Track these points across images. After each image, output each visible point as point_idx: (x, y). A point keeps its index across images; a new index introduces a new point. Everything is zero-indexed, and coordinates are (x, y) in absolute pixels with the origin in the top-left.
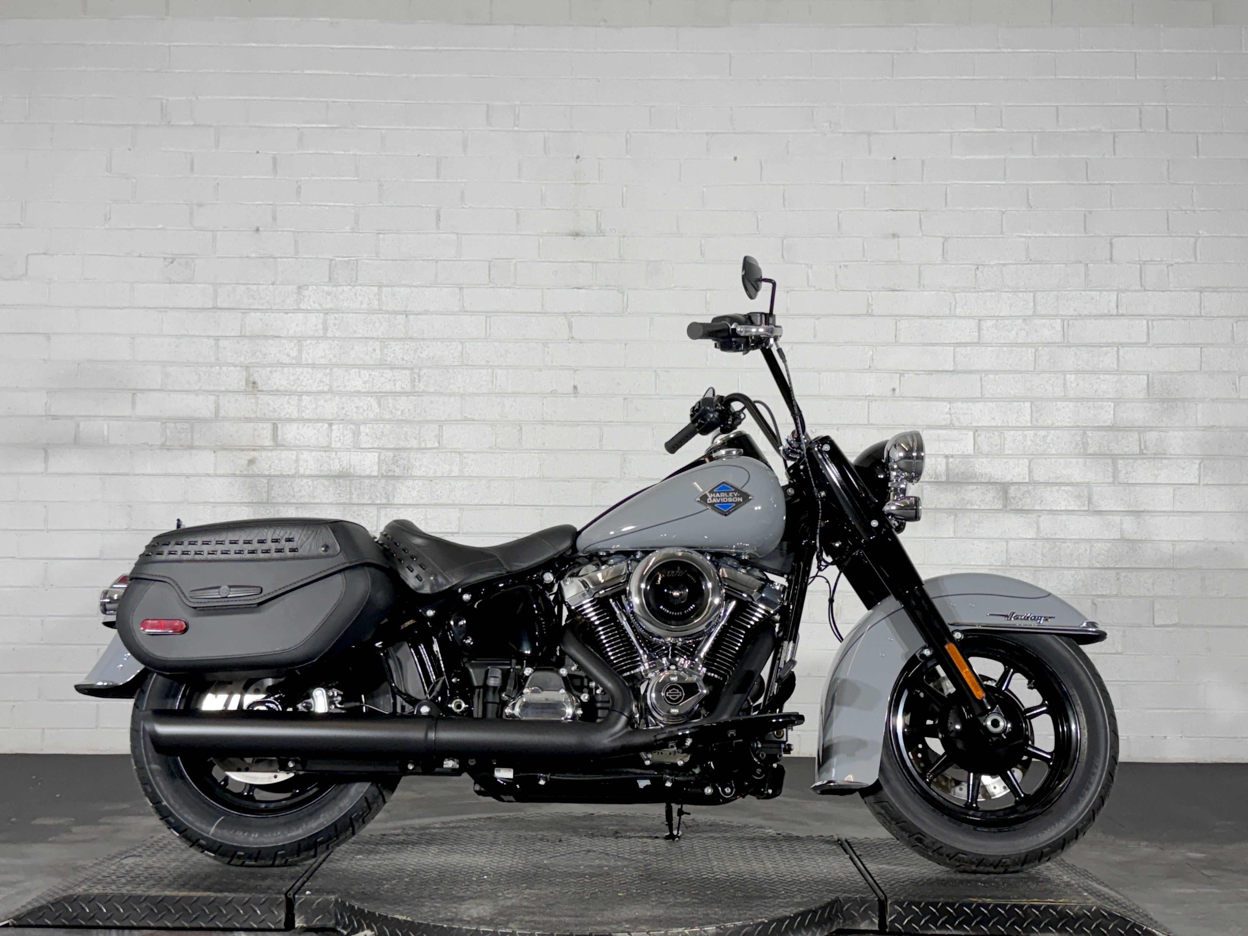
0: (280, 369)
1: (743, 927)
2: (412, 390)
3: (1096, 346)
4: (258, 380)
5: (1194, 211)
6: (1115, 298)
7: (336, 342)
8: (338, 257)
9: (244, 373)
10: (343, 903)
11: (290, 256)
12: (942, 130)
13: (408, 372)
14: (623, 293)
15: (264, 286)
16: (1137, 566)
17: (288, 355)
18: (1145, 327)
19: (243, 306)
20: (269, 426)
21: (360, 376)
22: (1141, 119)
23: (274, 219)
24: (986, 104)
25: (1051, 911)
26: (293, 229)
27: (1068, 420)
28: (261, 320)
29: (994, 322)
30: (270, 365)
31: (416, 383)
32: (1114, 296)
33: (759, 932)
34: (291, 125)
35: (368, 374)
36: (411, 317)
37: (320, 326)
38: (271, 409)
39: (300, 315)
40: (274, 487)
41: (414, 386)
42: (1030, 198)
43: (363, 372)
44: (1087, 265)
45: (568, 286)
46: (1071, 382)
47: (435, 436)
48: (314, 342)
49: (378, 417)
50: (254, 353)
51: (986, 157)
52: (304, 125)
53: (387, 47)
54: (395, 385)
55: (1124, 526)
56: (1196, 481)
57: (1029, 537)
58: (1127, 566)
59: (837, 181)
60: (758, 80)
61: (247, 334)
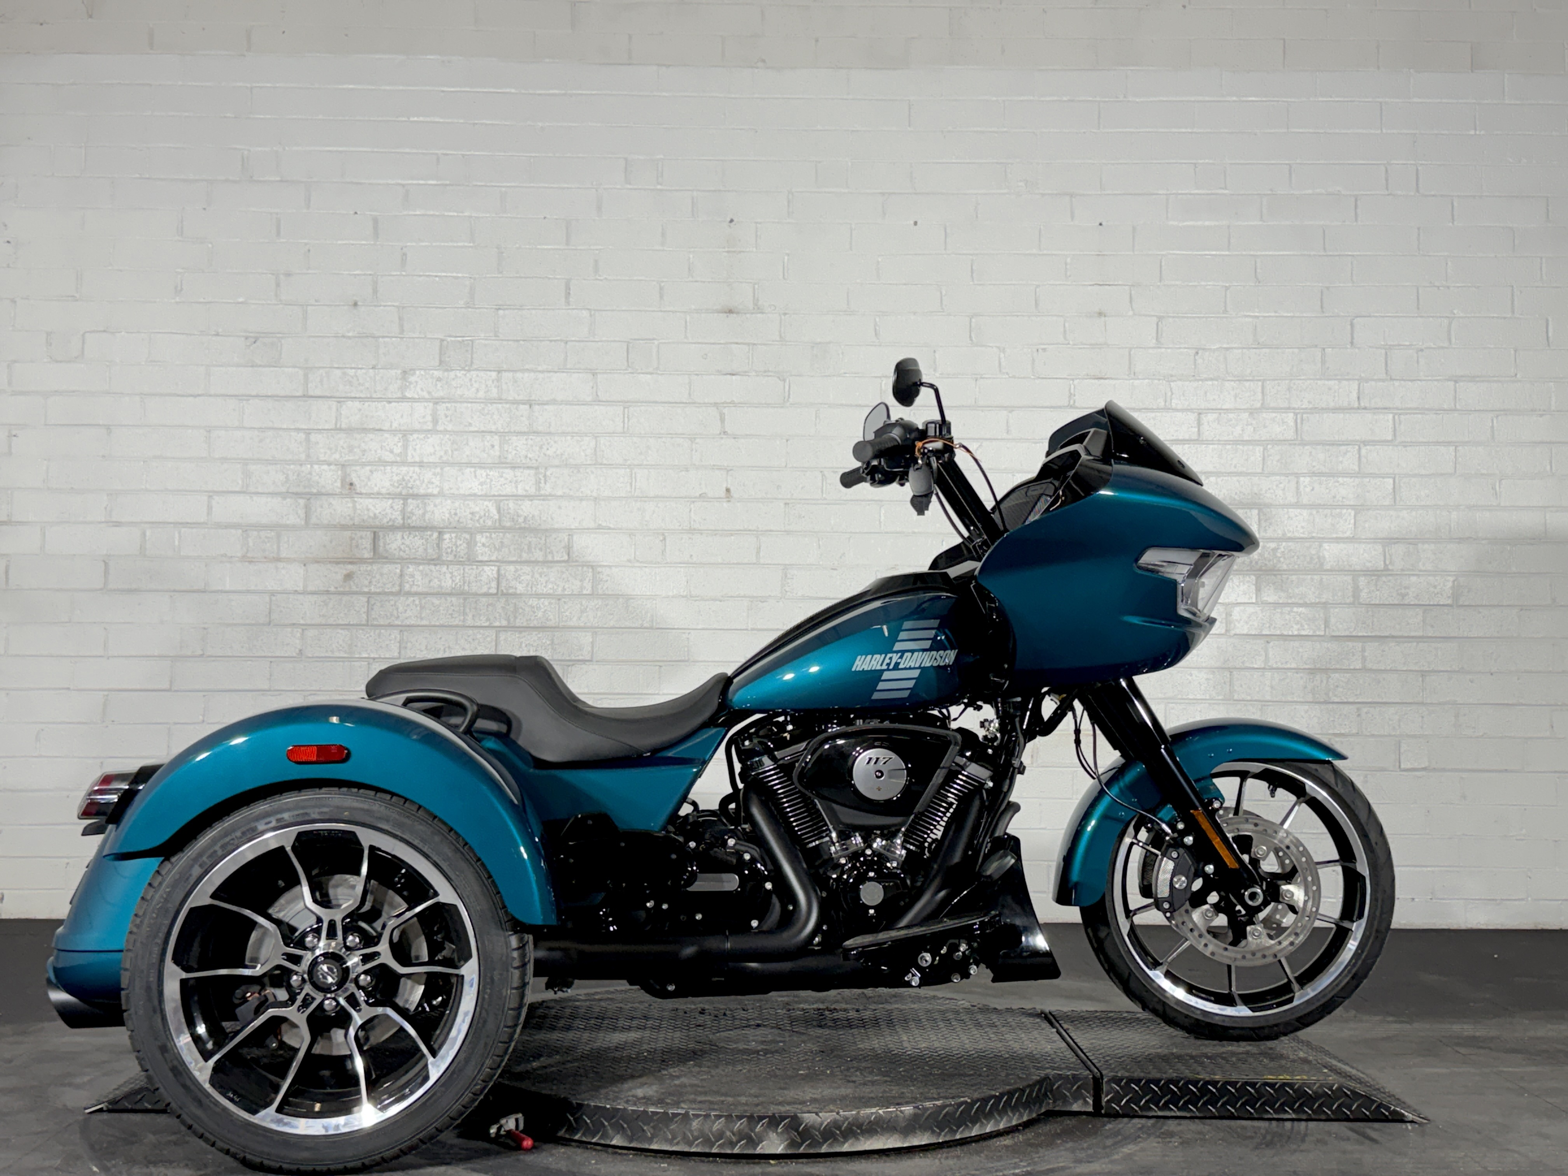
0: (382, 468)
1: (944, 1107)
2: (537, 493)
3: (1333, 444)
4: (355, 480)
5: (1448, 287)
6: (1356, 387)
7: (448, 436)
8: (450, 336)
9: (340, 472)
11: (393, 335)
12: (1156, 192)
13: (532, 472)
14: (784, 380)
15: (363, 370)
16: (1380, 700)
17: (391, 451)
18: (1390, 424)
19: (337, 394)
20: (369, 535)
21: (476, 476)
22: (1387, 180)
23: (375, 291)
24: (1207, 161)
25: (1287, 1089)
26: (397, 304)
27: (1302, 531)
28: (360, 410)
29: (1215, 416)
30: (369, 463)
31: (542, 485)
32: (1354, 385)
33: (961, 1112)
34: (395, 181)
35: (484, 474)
36: (536, 408)
37: (429, 418)
38: (371, 515)
39: (405, 405)
40: (375, 607)
41: (539, 489)
42: (1258, 271)
43: (479, 472)
44: (1324, 349)
45: (720, 373)
46: (1305, 486)
47: (564, 548)
48: (422, 436)
49: (497, 524)
50: (351, 449)
51: (1207, 223)
52: (410, 182)
53: (508, 90)
54: (517, 487)
55: (1366, 654)
56: (1449, 602)
57: (1256, 666)
58: (1370, 700)
59: (1034, 251)
60: (943, 132)
61: (344, 426)
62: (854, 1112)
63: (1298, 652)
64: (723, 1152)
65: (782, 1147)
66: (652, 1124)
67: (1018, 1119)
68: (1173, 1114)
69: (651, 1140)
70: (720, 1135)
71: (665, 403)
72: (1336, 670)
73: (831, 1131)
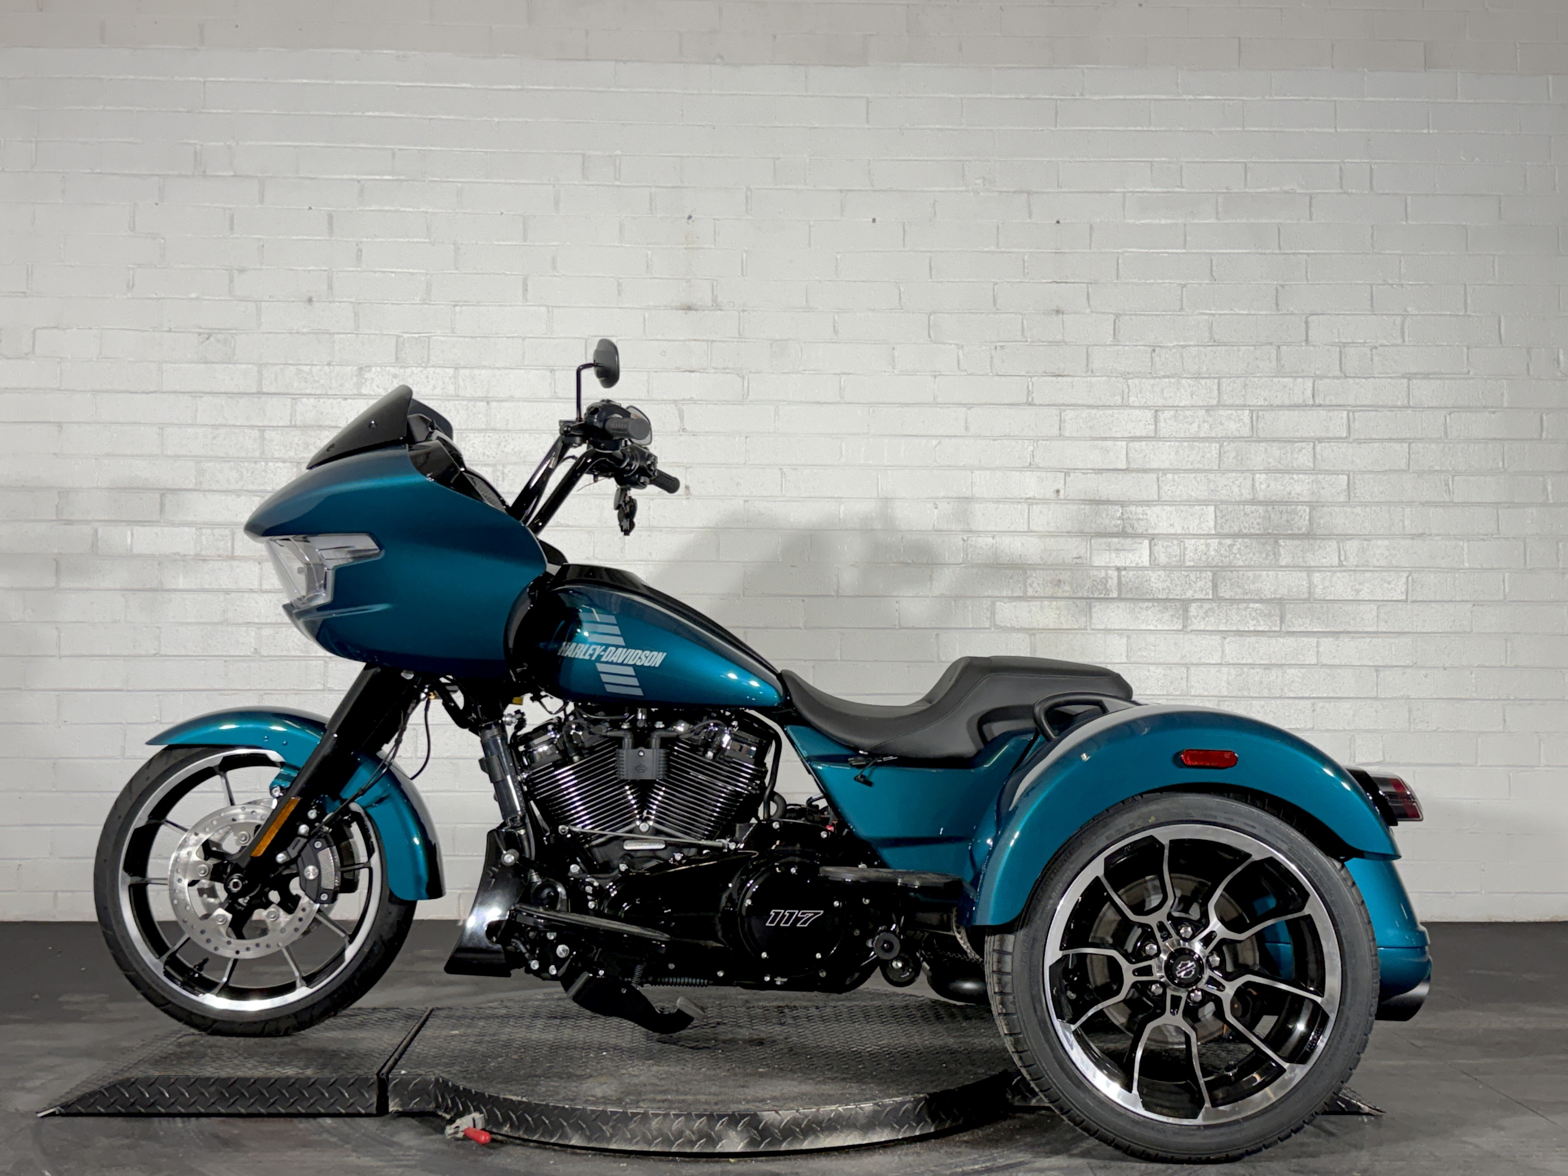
1: (903, 1103)
3: (1289, 441)
5: (1402, 285)
6: (1311, 385)
8: (406, 333)
9: (295, 470)
10: (445, 1083)
11: (348, 331)
12: (1114, 190)
14: (743, 377)
15: (318, 367)
16: (1335, 695)
18: (1345, 421)
19: (293, 391)
22: (1341, 178)
23: (330, 287)
24: (1163, 159)
26: (353, 300)
27: (1258, 527)
28: (315, 407)
29: (1172, 413)
32: (1309, 383)
34: (350, 176)
36: (494, 404)
39: (361, 402)
42: (1214, 268)
44: (1279, 347)
45: (678, 369)
46: (1261, 483)
51: (1163, 221)
52: (365, 177)
53: (464, 85)
55: (1320, 649)
56: (1403, 597)
57: (1213, 662)
58: (1325, 695)
59: (992, 248)
60: (900, 129)
61: (298, 423)
62: (814, 1110)
63: (1255, 648)
64: (682, 1150)
65: (742, 1145)
66: (611, 1124)
69: (609, 1140)
70: (680, 1134)
72: (1290, 666)
73: (791, 1129)
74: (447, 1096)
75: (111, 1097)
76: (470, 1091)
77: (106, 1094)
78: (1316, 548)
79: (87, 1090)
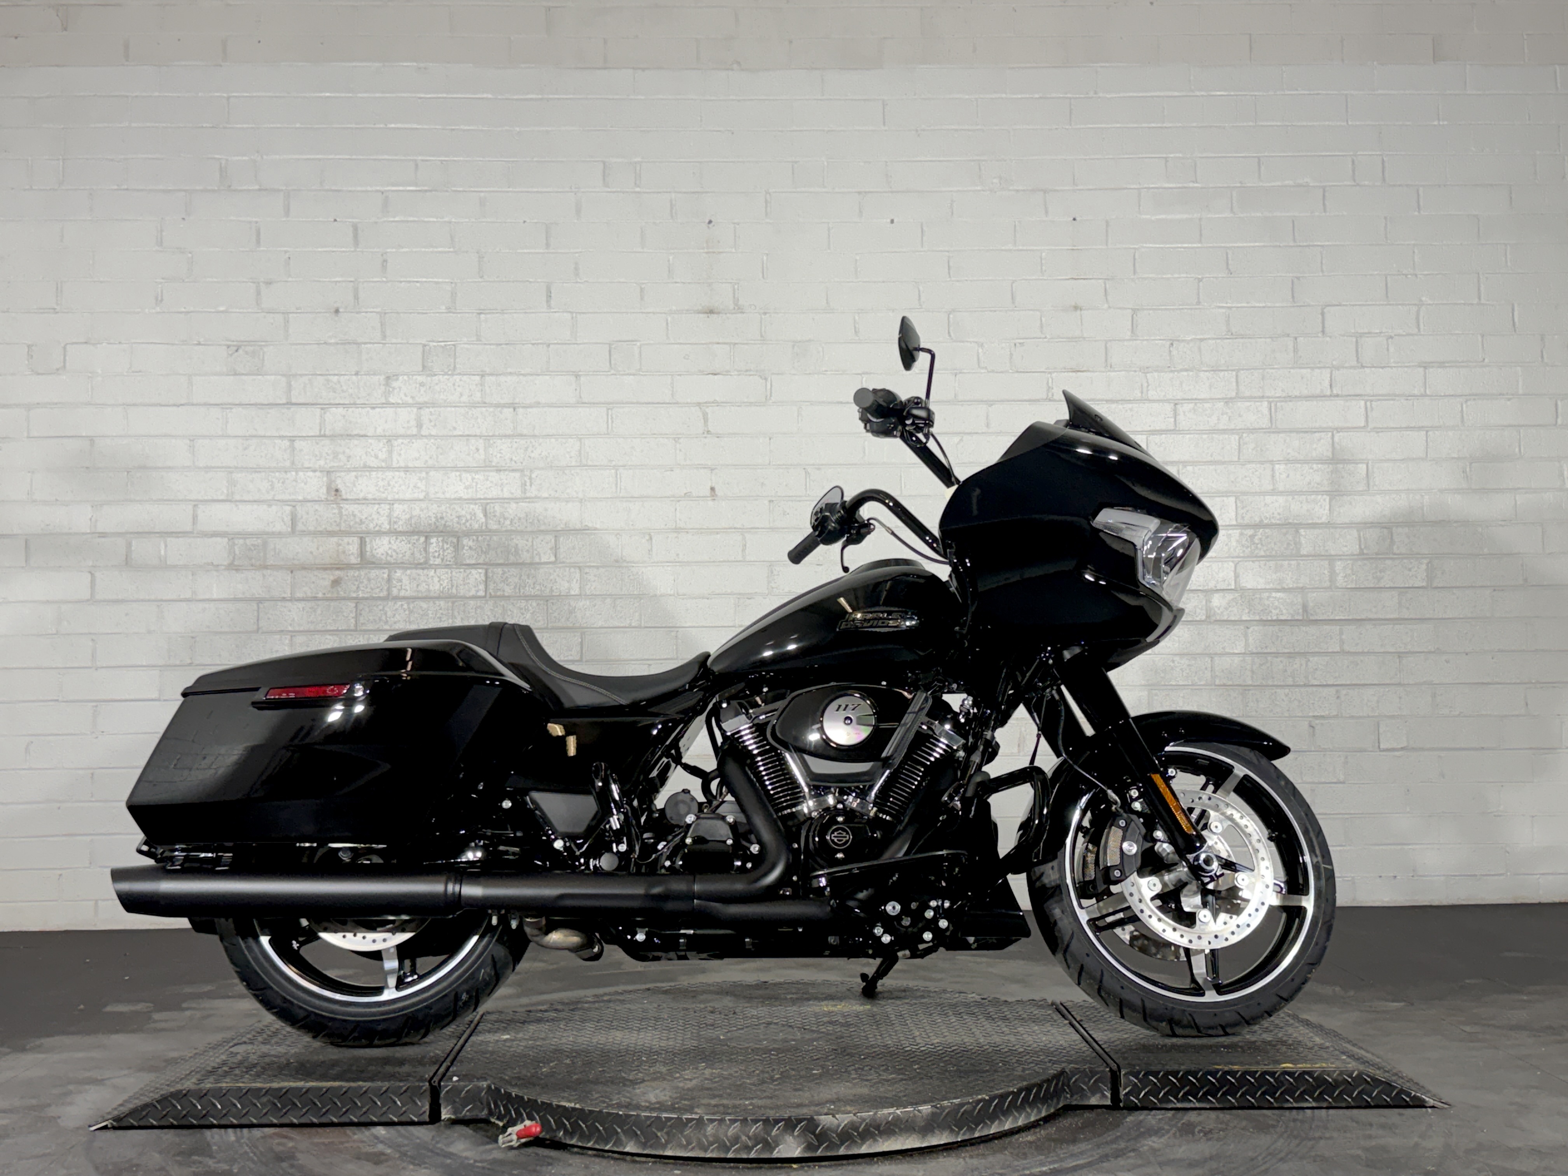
0: (368, 474)
1: (961, 1105)
2: (523, 495)
3: (1307, 432)
4: (340, 487)
5: (1416, 275)
6: (1329, 375)
7: (432, 441)
8: (433, 341)
9: (325, 479)
10: (498, 1090)
11: (375, 341)
12: (1128, 186)
13: (517, 475)
14: (766, 379)
15: (346, 377)
16: (1359, 682)
17: (376, 457)
18: (1363, 409)
19: (321, 401)
20: (356, 540)
21: (461, 480)
22: (1354, 171)
23: (356, 297)
24: (1177, 155)
26: (378, 310)
27: (1278, 517)
28: (344, 416)
29: (1191, 406)
30: (355, 469)
31: (528, 487)
32: (1326, 374)
33: (980, 1110)
34: (374, 188)
35: (470, 478)
36: (520, 411)
37: (413, 423)
38: (358, 520)
39: (390, 411)
40: (363, 612)
41: (524, 491)
42: (1230, 262)
43: (464, 475)
44: (1296, 339)
45: (702, 372)
46: (1280, 474)
47: (551, 549)
48: (406, 441)
49: (484, 528)
50: (336, 455)
51: (1178, 216)
52: (389, 188)
53: (485, 96)
54: (502, 490)
55: (1344, 637)
56: (1424, 584)
57: (1236, 651)
58: (1348, 683)
59: (1010, 247)
60: (917, 131)
61: (327, 433)
62: (871, 1113)
63: (1278, 637)
64: (739, 1156)
65: (799, 1150)
66: (665, 1130)
67: (1036, 1115)
68: (1191, 1105)
69: (664, 1146)
70: (736, 1140)
71: (649, 403)
72: (1314, 654)
73: (847, 1131)
74: (499, 1103)
75: (163, 1110)
76: (522, 1098)
77: (158, 1106)
78: (1337, 536)
79: (138, 1103)
